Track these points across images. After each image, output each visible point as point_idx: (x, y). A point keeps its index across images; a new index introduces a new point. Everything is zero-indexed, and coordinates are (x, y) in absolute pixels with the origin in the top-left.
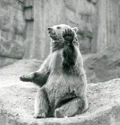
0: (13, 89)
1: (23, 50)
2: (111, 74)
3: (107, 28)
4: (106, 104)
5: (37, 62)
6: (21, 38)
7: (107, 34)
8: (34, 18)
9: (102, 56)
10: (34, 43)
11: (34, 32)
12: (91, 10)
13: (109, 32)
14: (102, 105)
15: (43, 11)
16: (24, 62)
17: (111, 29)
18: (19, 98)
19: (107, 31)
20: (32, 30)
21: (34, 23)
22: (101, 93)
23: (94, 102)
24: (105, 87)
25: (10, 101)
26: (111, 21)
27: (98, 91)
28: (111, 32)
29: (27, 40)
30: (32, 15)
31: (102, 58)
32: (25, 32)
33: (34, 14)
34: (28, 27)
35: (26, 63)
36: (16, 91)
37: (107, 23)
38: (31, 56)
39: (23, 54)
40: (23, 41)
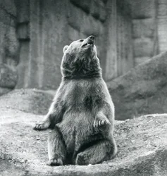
0: (15, 127)
1: (16, 77)
2: (129, 108)
3: (118, 52)
4: (140, 147)
5: (37, 93)
6: (13, 61)
7: (118, 59)
8: (31, 37)
9: (117, 86)
10: (30, 68)
11: (30, 54)
12: (99, 29)
13: (120, 57)
14: (135, 149)
15: (41, 28)
16: (21, 93)
17: (122, 53)
18: (23, 139)
19: (118, 55)
20: (27, 51)
21: (31, 43)
22: (130, 134)
23: (123, 144)
24: (135, 125)
25: (14, 143)
26: (122, 44)
27: (126, 130)
28: (122, 56)
29: (21, 64)
30: (28, 33)
31: (118, 88)
32: (19, 55)
33: (31, 32)
34: (23, 48)
35: (23, 93)
36: (19, 129)
37: (117, 45)
38: (26, 85)
39: (16, 82)
40: (16, 65)
